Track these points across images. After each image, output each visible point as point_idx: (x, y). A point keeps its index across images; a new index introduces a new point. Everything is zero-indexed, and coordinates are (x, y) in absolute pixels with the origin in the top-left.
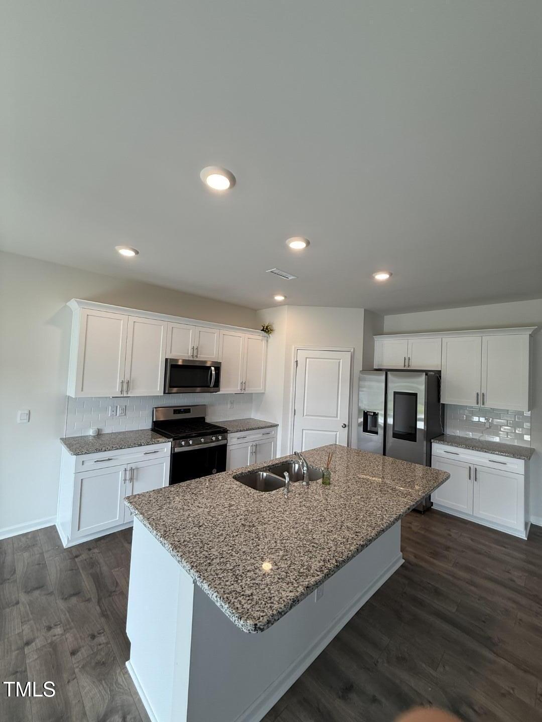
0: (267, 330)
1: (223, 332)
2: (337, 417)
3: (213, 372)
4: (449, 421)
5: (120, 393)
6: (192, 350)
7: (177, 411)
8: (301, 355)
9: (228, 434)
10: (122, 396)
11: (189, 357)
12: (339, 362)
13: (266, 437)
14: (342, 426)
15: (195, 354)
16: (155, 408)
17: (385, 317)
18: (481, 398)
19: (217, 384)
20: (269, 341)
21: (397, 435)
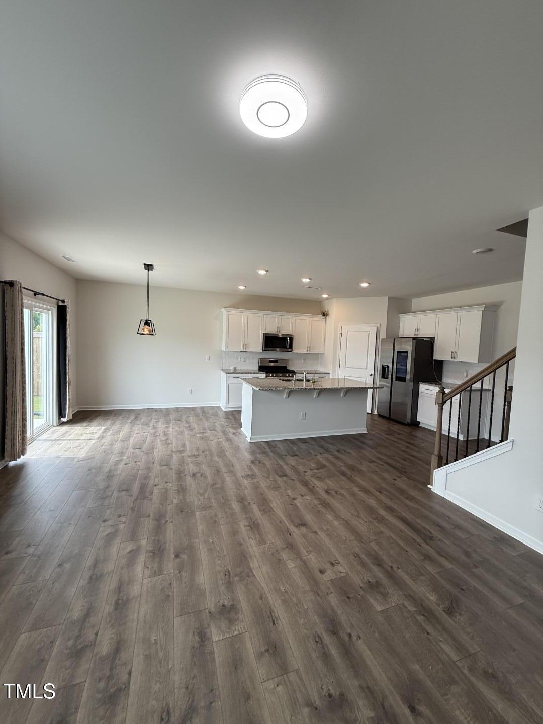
0: (325, 314)
1: (295, 318)
2: (367, 369)
3: (289, 340)
4: (445, 373)
5: (243, 350)
7: (271, 361)
8: (345, 330)
12: (369, 334)
14: (370, 375)
15: (278, 331)
16: (259, 359)
17: (413, 299)
18: (454, 355)
19: (291, 346)
20: (327, 321)
21: (398, 379)
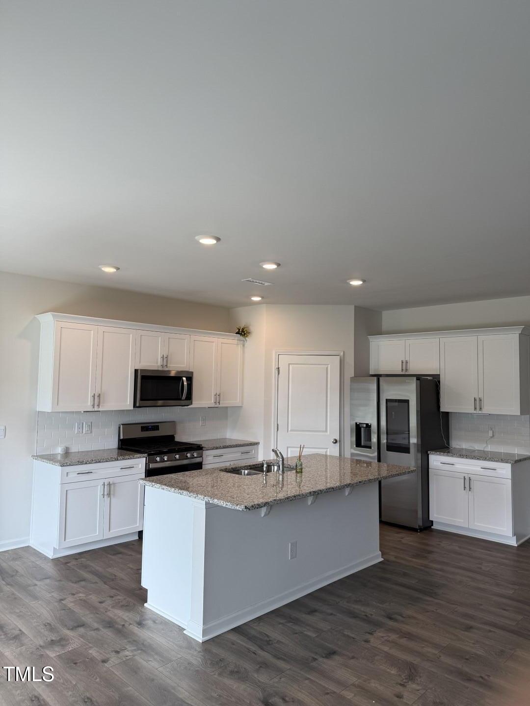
0: (243, 333)
1: (194, 337)
2: (326, 431)
3: (185, 383)
4: (454, 432)
5: (92, 407)
6: (162, 359)
7: (145, 427)
8: (284, 361)
9: (204, 452)
10: (94, 410)
11: (158, 366)
12: (327, 368)
13: (245, 456)
14: (333, 442)
15: (165, 363)
16: (122, 425)
17: (383, 312)
18: (478, 403)
19: (189, 397)
20: (246, 346)
21: (391, 448)
